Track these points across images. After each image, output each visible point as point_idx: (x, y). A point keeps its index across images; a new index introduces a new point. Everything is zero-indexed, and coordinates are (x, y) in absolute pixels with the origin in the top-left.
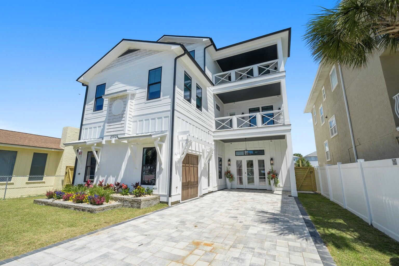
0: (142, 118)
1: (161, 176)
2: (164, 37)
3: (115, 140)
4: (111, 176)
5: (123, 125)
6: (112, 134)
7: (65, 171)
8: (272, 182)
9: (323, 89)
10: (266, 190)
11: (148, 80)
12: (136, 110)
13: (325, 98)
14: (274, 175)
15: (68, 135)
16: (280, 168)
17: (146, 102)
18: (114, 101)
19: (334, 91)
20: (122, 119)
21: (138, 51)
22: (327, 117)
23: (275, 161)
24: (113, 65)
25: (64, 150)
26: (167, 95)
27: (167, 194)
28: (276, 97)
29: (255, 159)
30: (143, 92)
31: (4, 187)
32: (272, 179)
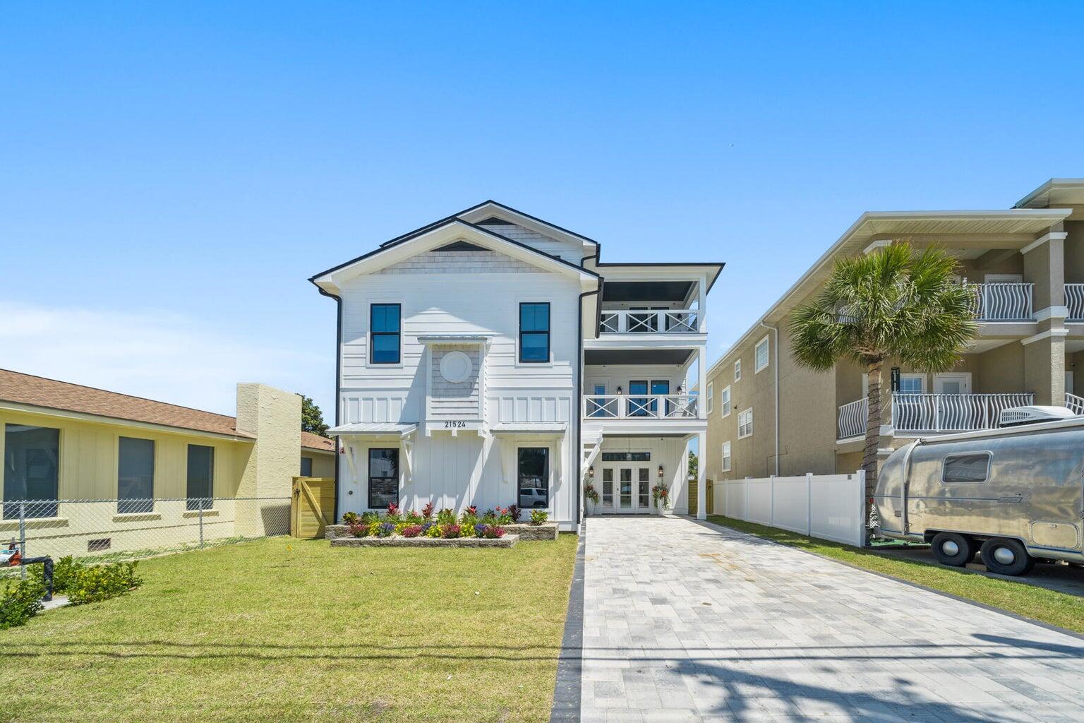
0: (510, 394)
1: (558, 494)
2: (488, 205)
3: (457, 431)
4: (445, 496)
5: (475, 405)
6: (448, 418)
7: (291, 487)
8: (660, 502)
9: (737, 363)
10: (649, 514)
11: (520, 323)
12: (492, 377)
13: (739, 378)
14: (662, 492)
15: (260, 405)
16: (672, 482)
17: (517, 365)
18: (445, 352)
19: (758, 374)
20: (471, 392)
21: (489, 253)
22: (736, 408)
23: (667, 472)
24: (419, 266)
25: (256, 439)
26: (566, 360)
27: (571, 520)
28: (675, 366)
29: (635, 467)
30: (511, 345)
31: (197, 520)
32: (661, 498)
